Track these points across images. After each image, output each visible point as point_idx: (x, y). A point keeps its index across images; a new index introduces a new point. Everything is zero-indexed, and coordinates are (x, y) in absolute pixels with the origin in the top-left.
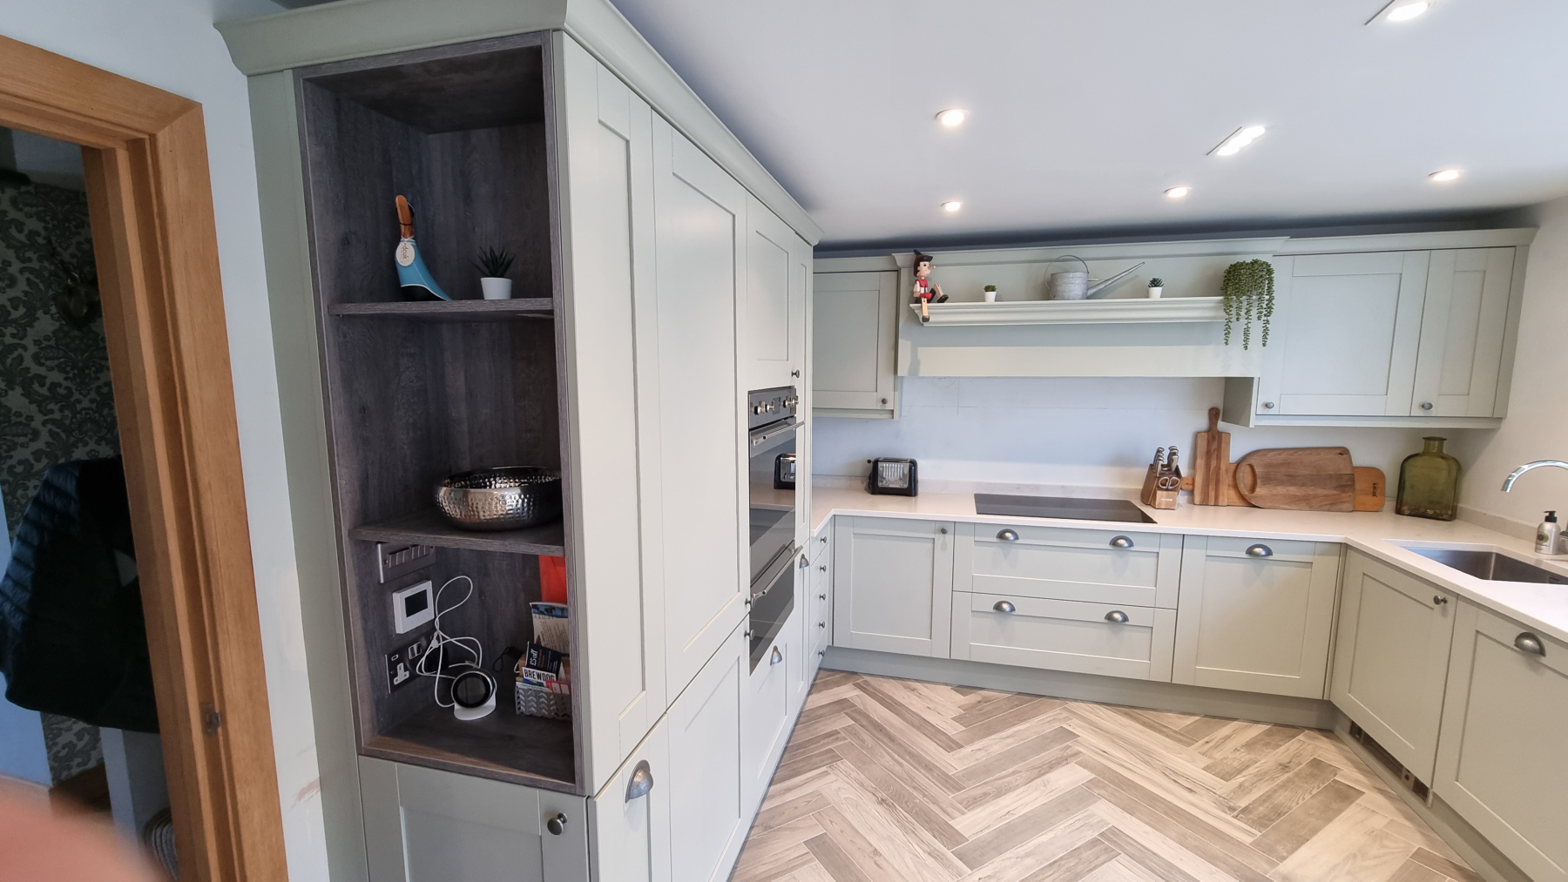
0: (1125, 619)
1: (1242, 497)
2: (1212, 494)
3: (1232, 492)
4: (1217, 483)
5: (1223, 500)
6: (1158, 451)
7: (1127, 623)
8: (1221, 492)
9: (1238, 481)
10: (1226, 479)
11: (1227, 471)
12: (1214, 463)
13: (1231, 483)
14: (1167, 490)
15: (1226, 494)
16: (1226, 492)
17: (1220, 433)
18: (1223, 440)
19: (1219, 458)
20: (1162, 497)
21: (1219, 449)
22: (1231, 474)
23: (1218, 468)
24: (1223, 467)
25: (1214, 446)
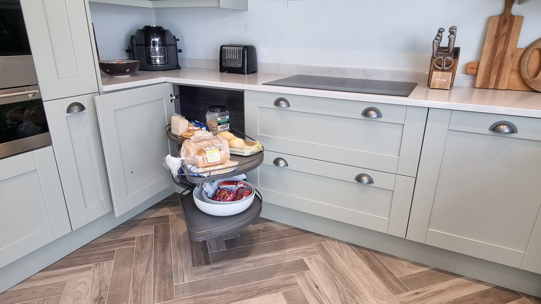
0: (371, 181)
1: (524, 82)
2: (493, 78)
3: (515, 77)
4: (501, 66)
5: (503, 84)
6: (439, 32)
7: (372, 185)
8: (502, 76)
9: (522, 66)
10: (510, 64)
11: (512, 56)
12: (500, 48)
13: (515, 67)
14: (443, 70)
15: (507, 79)
16: (507, 75)
17: (512, 17)
18: (515, 24)
19: (507, 42)
20: (437, 77)
21: (508, 34)
22: (517, 60)
23: (504, 52)
24: (509, 51)
25: (505, 29)
